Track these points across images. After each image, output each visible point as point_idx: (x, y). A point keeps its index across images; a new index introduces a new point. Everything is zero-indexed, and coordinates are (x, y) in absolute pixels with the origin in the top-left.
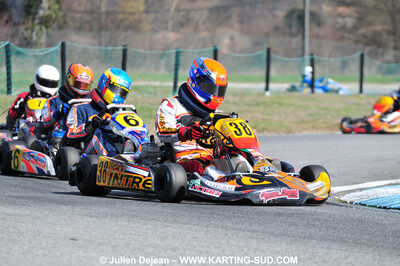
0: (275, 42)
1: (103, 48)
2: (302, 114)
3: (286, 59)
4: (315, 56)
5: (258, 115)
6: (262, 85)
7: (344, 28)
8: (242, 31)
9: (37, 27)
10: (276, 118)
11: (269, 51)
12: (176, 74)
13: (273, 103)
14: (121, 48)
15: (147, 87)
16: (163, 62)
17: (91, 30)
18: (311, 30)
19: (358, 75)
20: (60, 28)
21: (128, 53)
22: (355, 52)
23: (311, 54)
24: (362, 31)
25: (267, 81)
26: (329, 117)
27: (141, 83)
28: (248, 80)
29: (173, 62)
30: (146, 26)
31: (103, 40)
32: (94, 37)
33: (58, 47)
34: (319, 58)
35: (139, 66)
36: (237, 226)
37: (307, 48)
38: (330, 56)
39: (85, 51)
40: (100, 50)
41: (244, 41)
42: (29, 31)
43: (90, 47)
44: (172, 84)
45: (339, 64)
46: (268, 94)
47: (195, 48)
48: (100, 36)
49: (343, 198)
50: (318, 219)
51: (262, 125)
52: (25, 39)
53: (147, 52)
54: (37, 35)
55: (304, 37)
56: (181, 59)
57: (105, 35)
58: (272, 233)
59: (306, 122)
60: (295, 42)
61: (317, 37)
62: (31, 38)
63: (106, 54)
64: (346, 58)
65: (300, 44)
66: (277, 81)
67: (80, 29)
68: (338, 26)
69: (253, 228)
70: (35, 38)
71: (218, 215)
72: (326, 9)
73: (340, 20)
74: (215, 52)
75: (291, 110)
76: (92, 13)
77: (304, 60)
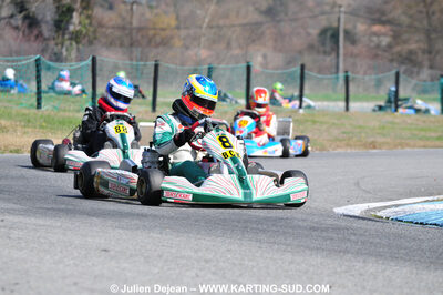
0: (307, 59)
1: (134, 63)
2: (335, 132)
3: (320, 76)
4: (349, 74)
7: (378, 46)
8: (275, 49)
9: (67, 43)
11: (303, 67)
13: (307, 121)
14: (153, 63)
17: (121, 45)
18: (344, 47)
20: (91, 43)
21: (160, 68)
22: (390, 70)
23: (346, 72)
24: (397, 49)
25: (301, 98)
26: (363, 135)
30: (177, 43)
31: (135, 54)
33: (89, 62)
34: (357, 76)
35: (171, 83)
37: (341, 65)
38: (365, 74)
40: (131, 64)
41: (277, 59)
42: (59, 46)
43: (120, 62)
45: (373, 83)
46: (301, 111)
47: (228, 64)
48: (131, 52)
49: (379, 214)
52: (56, 54)
53: (179, 67)
54: (67, 50)
55: (338, 55)
57: (137, 52)
59: (341, 141)
60: (329, 60)
61: (352, 55)
62: (61, 53)
63: (137, 69)
64: (381, 76)
65: (334, 61)
67: (110, 44)
68: (372, 45)
69: (288, 242)
70: (65, 53)
72: (361, 27)
73: (375, 38)
74: (249, 68)
75: (324, 127)
76: (123, 28)
77: (337, 78)
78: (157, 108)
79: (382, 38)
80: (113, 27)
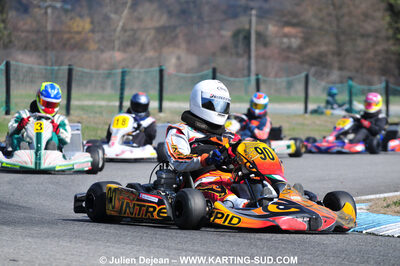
1: (49, 67)
3: (232, 79)
4: (260, 76)
7: (289, 48)
8: (188, 50)
11: (214, 70)
12: (122, 94)
14: (67, 67)
15: (92, 107)
16: (109, 82)
17: (37, 48)
18: (256, 50)
19: (302, 95)
20: (6, 47)
21: (74, 73)
22: (300, 73)
23: (257, 75)
24: (308, 51)
27: (87, 103)
29: (119, 82)
30: (93, 46)
31: (48, 58)
32: (40, 57)
33: (3, 66)
34: (265, 78)
35: (86, 86)
37: (253, 68)
38: (276, 76)
39: (31, 70)
40: (46, 69)
41: (191, 61)
43: (36, 67)
44: (117, 104)
45: (284, 84)
47: (142, 68)
48: (46, 56)
50: (261, 239)
53: (93, 71)
55: (249, 58)
56: (127, 78)
57: (51, 55)
60: (242, 61)
61: (264, 57)
63: (52, 73)
64: (290, 78)
65: (246, 64)
67: (25, 48)
68: (284, 46)
71: (161, 235)
72: (272, 29)
73: (285, 40)
74: (161, 72)
76: (38, 32)
77: (249, 81)
78: (72, 112)
79: (293, 40)
80: (28, 31)
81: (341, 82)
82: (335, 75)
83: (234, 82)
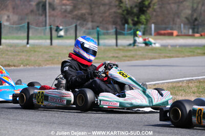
0: (31, 18)
2: (46, 56)
3: (37, 28)
4: (52, 26)
5: (24, 57)
6: (25, 41)
7: (66, 11)
8: (14, 13)
10: (33, 58)
11: (28, 24)
13: (31, 51)
18: (49, 12)
19: (74, 36)
22: (71, 24)
23: (51, 26)
24: (76, 13)
25: (28, 39)
26: (60, 58)
28: (17, 38)
36: (15, 118)
37: (48, 21)
41: (15, 18)
46: (28, 46)
51: (26, 62)
55: (46, 16)
58: (33, 121)
59: (48, 61)
60: (42, 18)
61: (53, 16)
64: (68, 27)
65: (44, 19)
66: (33, 39)
68: (63, 10)
72: (56, 1)
73: (64, 7)
75: (40, 54)
77: (46, 29)
79: (68, 7)
81: (93, 29)
82: (90, 25)
83: (38, 29)
